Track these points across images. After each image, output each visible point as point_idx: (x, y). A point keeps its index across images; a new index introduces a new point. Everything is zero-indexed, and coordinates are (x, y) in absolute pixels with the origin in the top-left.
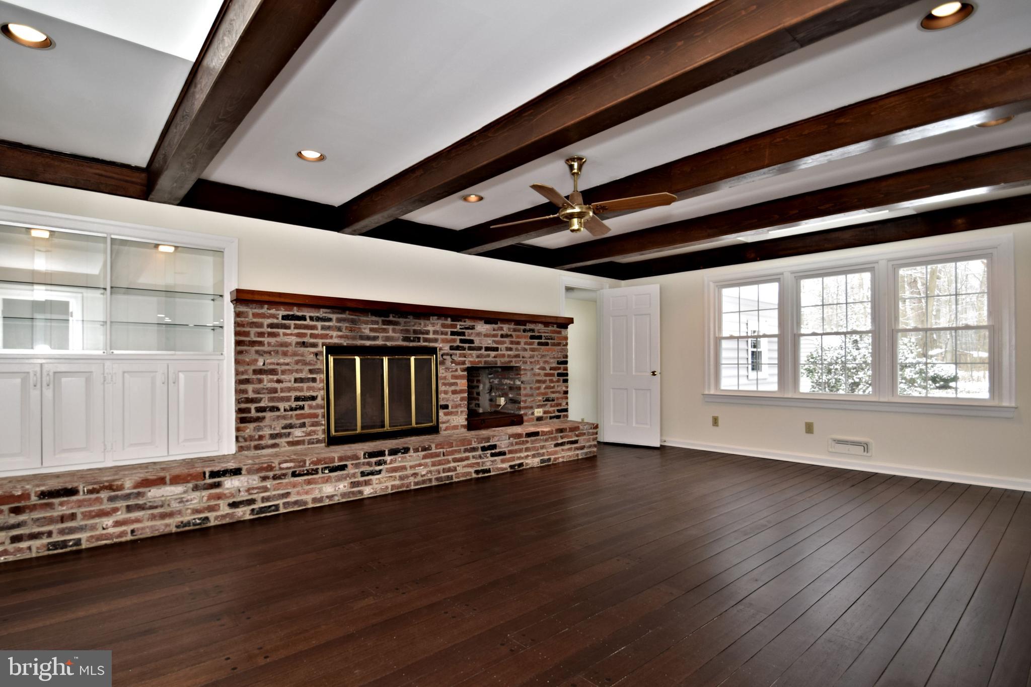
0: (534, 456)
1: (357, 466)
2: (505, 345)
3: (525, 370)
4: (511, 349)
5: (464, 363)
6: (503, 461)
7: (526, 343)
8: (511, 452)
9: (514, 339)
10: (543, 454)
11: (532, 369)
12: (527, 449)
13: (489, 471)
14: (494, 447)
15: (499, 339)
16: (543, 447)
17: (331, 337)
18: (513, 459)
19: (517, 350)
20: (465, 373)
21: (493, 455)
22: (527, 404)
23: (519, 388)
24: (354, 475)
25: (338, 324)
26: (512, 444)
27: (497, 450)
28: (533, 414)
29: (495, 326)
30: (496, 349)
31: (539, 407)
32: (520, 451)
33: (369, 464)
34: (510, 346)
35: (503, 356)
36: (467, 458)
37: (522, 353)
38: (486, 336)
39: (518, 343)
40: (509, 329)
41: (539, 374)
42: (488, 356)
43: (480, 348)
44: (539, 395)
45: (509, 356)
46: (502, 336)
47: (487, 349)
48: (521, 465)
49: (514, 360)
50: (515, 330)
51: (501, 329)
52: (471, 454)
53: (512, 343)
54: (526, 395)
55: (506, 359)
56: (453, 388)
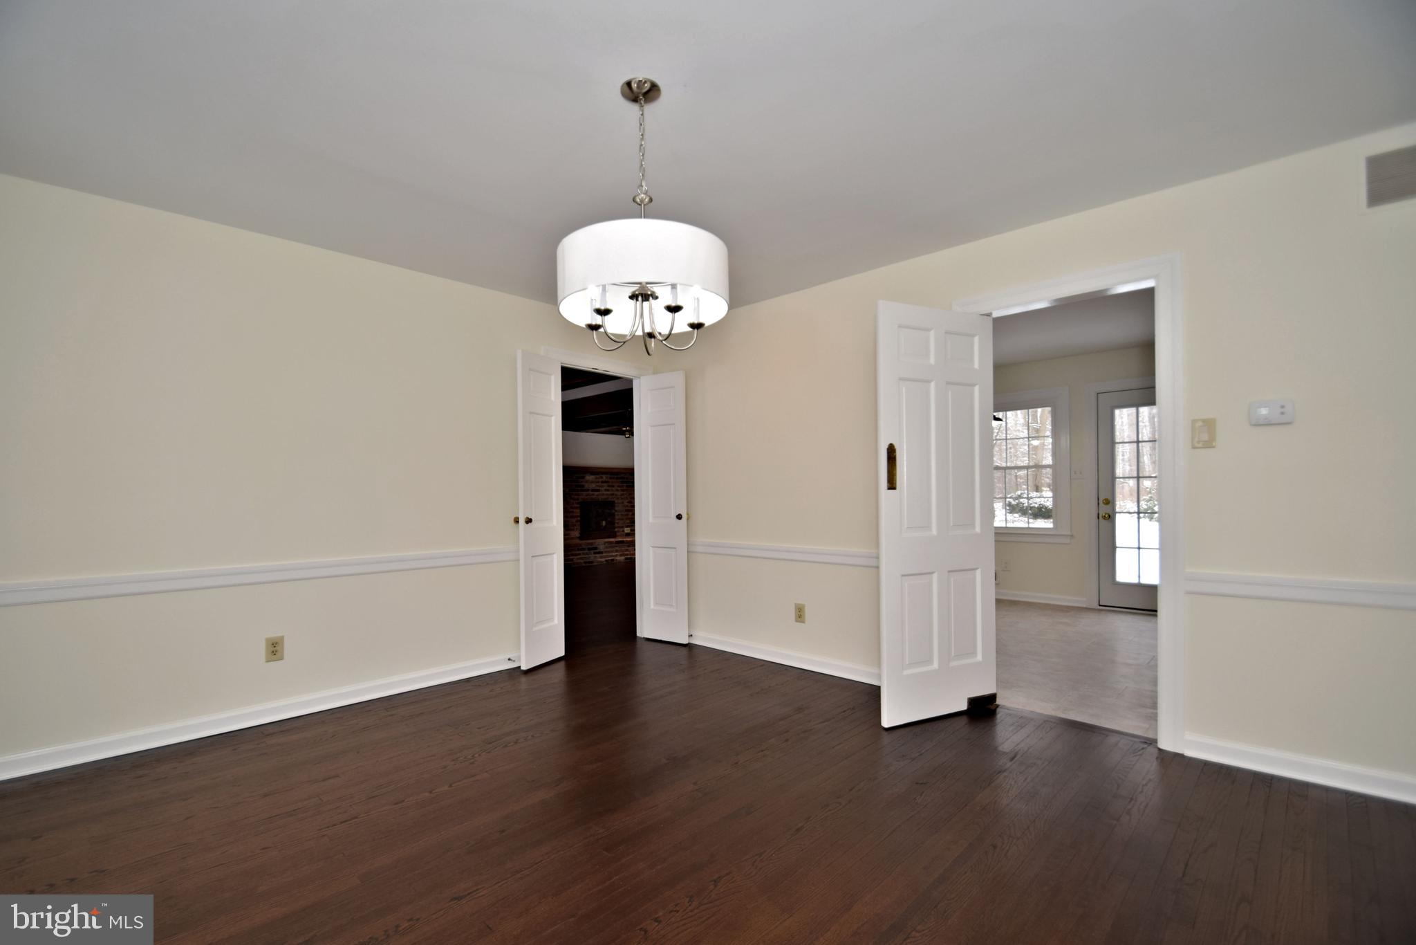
0: (621, 555)
2: (605, 488)
3: (618, 503)
4: (608, 490)
5: (578, 499)
6: (601, 557)
7: (618, 486)
8: (606, 552)
9: (610, 484)
10: (627, 555)
11: (623, 503)
12: (617, 551)
13: (592, 562)
14: (596, 548)
15: (600, 484)
16: (627, 550)
18: (608, 556)
19: (612, 490)
20: (578, 506)
21: (595, 553)
22: (620, 525)
23: (614, 515)
26: (607, 548)
27: (598, 551)
28: (623, 531)
29: (598, 476)
30: (598, 490)
31: (627, 527)
32: (612, 552)
34: (608, 488)
35: (603, 494)
36: (579, 554)
37: (616, 493)
38: (592, 482)
39: (613, 486)
40: (607, 478)
41: (627, 506)
42: (593, 495)
43: (588, 490)
44: (627, 519)
45: (607, 494)
46: (602, 482)
47: (593, 490)
48: (612, 560)
49: (611, 497)
50: (611, 478)
51: (602, 478)
52: (581, 552)
53: (609, 486)
54: (619, 519)
55: (605, 497)
56: (571, 514)
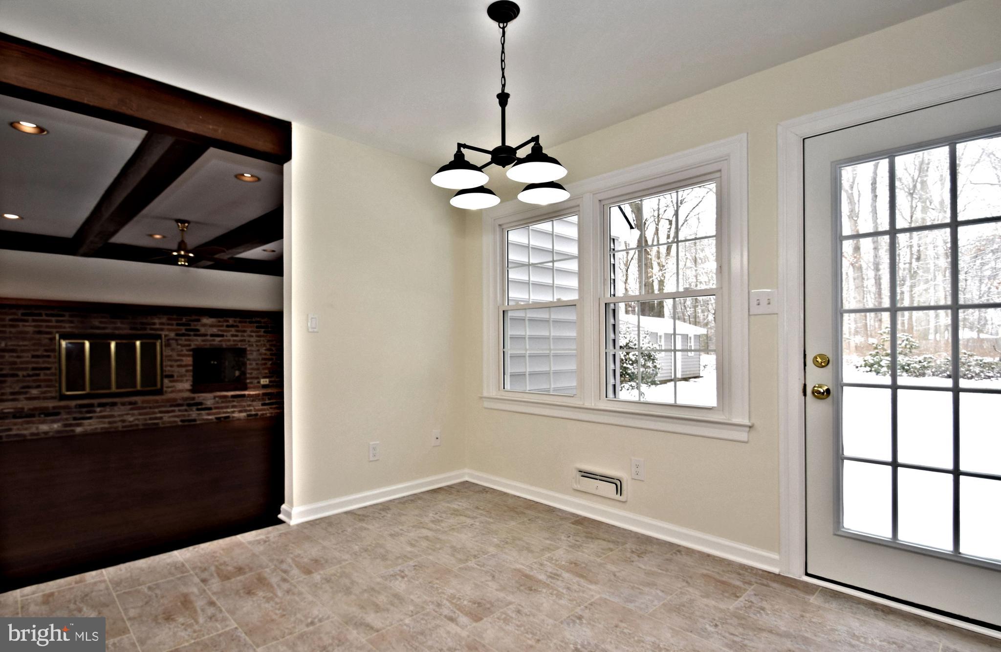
0: (240, 412)
1: (69, 413)
2: (231, 333)
3: (251, 350)
4: (237, 336)
5: (190, 345)
6: (209, 414)
7: (252, 332)
8: (216, 408)
9: (240, 329)
10: (250, 411)
11: (259, 350)
12: (233, 407)
13: (195, 420)
14: (201, 404)
15: (224, 328)
16: (250, 406)
17: (65, 328)
18: (219, 413)
19: (242, 336)
20: (191, 353)
21: (198, 410)
22: (253, 375)
23: (244, 364)
24: (67, 419)
25: (71, 319)
26: (218, 403)
27: (203, 406)
28: (259, 382)
29: (221, 320)
30: (222, 336)
31: (265, 377)
32: (227, 407)
33: (81, 412)
34: (235, 333)
35: (229, 340)
36: (173, 411)
37: (247, 339)
38: (212, 326)
39: (244, 331)
40: (235, 321)
41: (265, 354)
42: (214, 340)
43: (205, 335)
44: (264, 369)
45: (234, 341)
46: (228, 326)
47: (212, 335)
48: (228, 417)
49: (239, 344)
50: (240, 322)
51: (228, 321)
52: (176, 409)
53: (237, 331)
54: (252, 369)
55: (232, 343)
56: (179, 363)
